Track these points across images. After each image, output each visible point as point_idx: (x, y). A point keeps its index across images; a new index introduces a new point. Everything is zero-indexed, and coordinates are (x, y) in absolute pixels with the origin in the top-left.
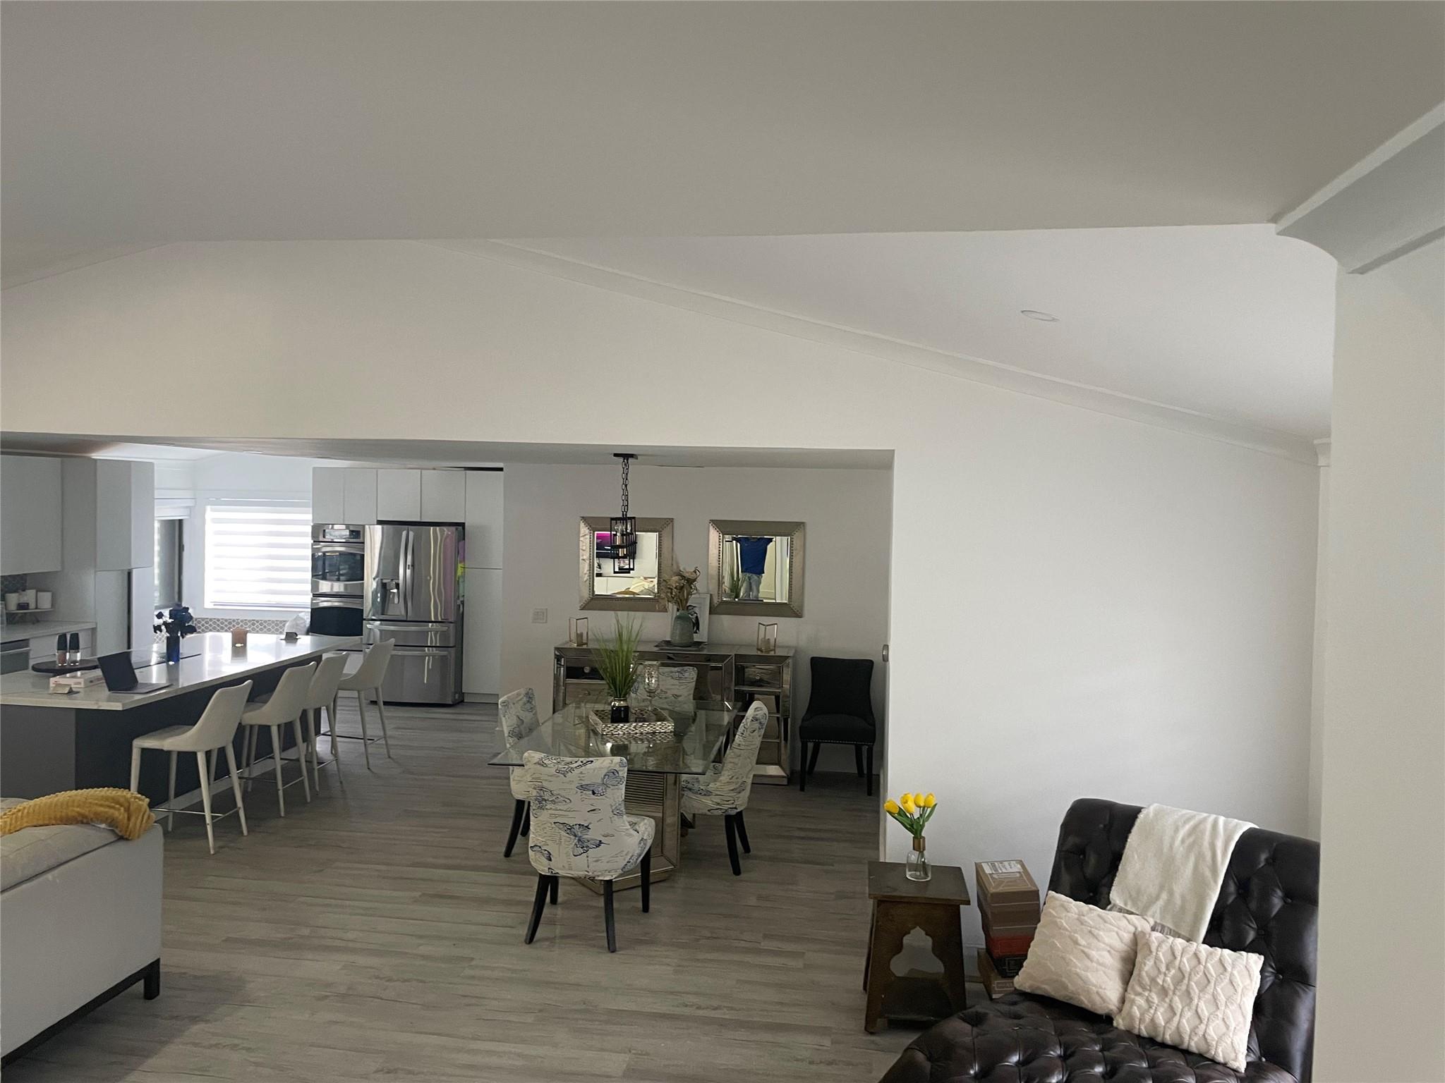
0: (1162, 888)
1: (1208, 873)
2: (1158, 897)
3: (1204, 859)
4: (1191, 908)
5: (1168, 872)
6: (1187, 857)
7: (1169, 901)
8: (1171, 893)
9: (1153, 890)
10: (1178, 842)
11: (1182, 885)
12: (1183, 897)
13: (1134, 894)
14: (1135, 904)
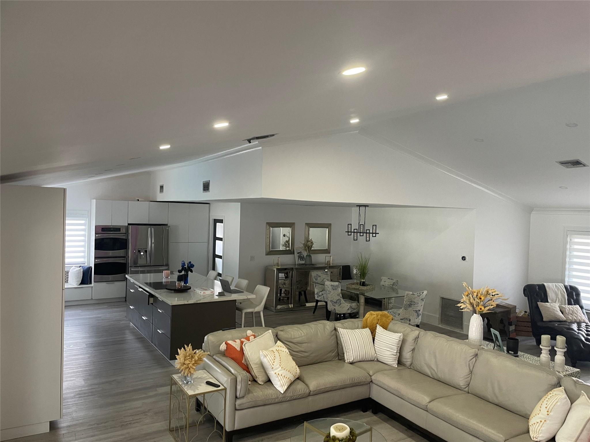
0: (557, 297)
1: (563, 293)
2: (557, 299)
3: (561, 291)
4: (563, 300)
5: (557, 295)
6: (558, 291)
7: (559, 300)
8: (559, 298)
9: (555, 298)
10: (555, 289)
11: (560, 296)
12: (561, 298)
13: (552, 300)
14: (553, 301)
